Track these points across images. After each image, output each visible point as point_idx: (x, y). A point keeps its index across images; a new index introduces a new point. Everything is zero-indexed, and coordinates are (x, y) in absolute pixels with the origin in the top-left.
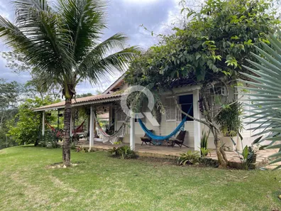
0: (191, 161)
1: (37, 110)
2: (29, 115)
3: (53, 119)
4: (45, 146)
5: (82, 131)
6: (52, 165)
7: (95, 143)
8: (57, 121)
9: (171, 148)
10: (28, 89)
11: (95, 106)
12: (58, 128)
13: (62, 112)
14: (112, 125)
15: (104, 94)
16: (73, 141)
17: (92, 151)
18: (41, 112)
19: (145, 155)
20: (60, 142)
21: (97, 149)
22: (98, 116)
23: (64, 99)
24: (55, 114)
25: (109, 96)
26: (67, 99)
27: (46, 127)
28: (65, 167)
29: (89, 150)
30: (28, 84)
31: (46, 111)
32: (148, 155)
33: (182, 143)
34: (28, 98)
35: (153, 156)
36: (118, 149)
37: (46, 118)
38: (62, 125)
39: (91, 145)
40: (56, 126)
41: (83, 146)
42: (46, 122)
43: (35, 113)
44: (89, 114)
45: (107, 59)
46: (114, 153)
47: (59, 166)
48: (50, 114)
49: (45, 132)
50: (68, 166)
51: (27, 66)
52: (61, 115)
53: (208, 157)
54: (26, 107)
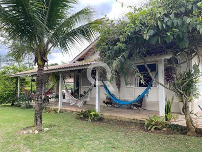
0: (159, 127)
1: (13, 75)
2: (7, 80)
3: (26, 83)
4: (19, 106)
5: (51, 93)
6: (24, 129)
7: (64, 104)
8: (30, 84)
9: (130, 110)
10: (8, 59)
11: (63, 73)
12: (31, 90)
13: (35, 78)
14: (76, 88)
15: (71, 63)
16: (44, 102)
17: (61, 112)
18: (17, 78)
19: (110, 118)
20: (33, 103)
21: (66, 111)
22: (65, 81)
23: (37, 66)
24: (28, 79)
25: (75, 64)
26: (39, 66)
27: (21, 90)
28: (37, 132)
29: (58, 111)
30: (9, 55)
31: (22, 76)
32: (113, 118)
33: (140, 106)
34: (8, 66)
35: (118, 118)
36: (85, 112)
37: (21, 82)
38: (35, 88)
39: (60, 107)
40: (30, 88)
41: (53, 107)
42: (21, 85)
43: (12, 79)
44: (59, 80)
45: (78, 29)
46: (82, 116)
47: (31, 131)
48: (24, 80)
49: (20, 94)
50: (40, 130)
51: (7, 41)
52: (33, 81)
53: (173, 122)
54: (5, 73)
